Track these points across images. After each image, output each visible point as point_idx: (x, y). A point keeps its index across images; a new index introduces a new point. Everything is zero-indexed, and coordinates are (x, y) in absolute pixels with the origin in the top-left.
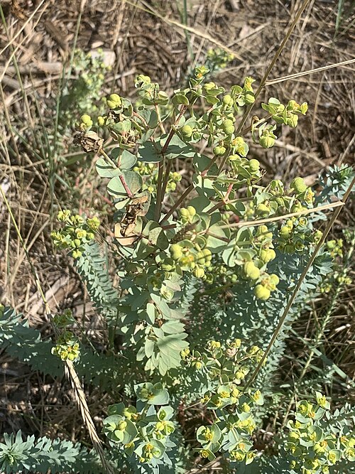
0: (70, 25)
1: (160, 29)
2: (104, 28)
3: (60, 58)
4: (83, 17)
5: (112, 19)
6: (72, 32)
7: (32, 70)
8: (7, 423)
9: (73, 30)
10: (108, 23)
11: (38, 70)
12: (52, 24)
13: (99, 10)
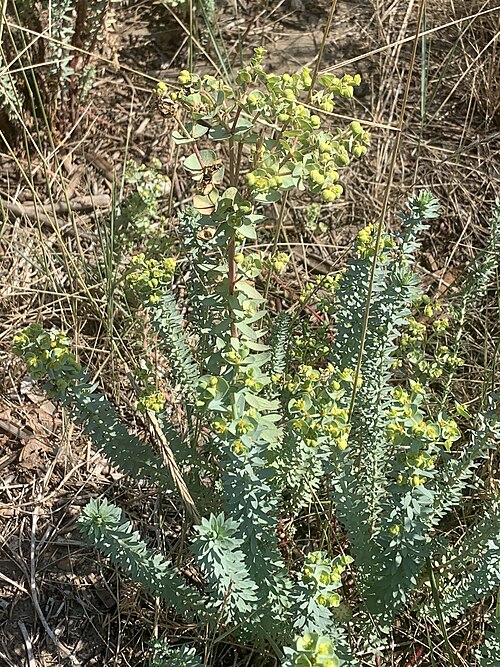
0: (116, 155)
1: (221, 150)
2: (155, 154)
3: (108, 190)
4: (130, 144)
5: (164, 144)
6: (118, 162)
7: (75, 205)
8: (75, 601)
9: (121, 160)
10: (160, 148)
11: (82, 205)
12: (95, 155)
13: (148, 135)
